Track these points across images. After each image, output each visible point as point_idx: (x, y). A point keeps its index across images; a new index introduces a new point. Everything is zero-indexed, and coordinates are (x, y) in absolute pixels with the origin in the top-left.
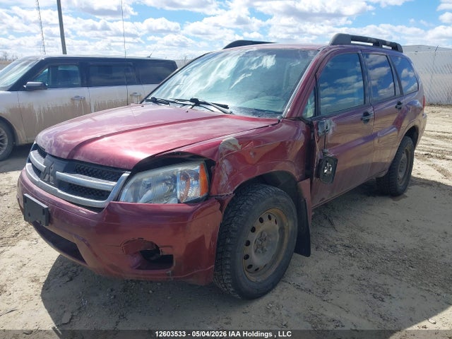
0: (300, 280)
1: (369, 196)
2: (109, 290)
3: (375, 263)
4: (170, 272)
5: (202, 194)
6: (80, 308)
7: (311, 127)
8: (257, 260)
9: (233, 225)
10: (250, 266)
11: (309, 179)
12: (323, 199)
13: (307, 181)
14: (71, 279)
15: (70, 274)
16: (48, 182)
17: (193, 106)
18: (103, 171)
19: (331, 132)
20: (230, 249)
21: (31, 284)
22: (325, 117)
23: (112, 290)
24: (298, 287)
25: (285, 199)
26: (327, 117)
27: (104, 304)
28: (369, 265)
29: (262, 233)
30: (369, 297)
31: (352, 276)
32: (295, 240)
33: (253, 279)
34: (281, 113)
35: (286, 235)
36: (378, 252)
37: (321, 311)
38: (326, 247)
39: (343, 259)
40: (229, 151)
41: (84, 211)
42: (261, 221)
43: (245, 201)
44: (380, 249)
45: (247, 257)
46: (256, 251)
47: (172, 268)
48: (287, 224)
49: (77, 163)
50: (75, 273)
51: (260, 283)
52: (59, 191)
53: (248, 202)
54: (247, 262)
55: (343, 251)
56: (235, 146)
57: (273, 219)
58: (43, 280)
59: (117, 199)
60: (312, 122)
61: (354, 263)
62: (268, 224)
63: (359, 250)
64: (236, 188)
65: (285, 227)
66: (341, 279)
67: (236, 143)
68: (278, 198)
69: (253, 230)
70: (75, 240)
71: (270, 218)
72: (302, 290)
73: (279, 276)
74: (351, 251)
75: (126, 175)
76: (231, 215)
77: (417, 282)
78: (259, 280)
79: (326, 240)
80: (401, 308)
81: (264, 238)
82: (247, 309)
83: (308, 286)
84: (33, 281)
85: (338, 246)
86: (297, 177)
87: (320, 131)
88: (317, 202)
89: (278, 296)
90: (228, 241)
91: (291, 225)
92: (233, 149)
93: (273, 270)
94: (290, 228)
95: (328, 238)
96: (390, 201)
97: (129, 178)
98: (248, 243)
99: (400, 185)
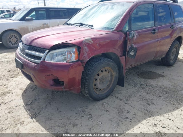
0: (118, 95)
1: (157, 66)
2: (46, 94)
3: (151, 91)
4: (63, 87)
5: (76, 59)
6: (35, 100)
7: (126, 34)
8: (100, 86)
9: (89, 72)
10: (97, 88)
11: (124, 56)
12: (132, 65)
13: (124, 57)
14: (34, 90)
15: (34, 88)
16: (23, 54)
17: (80, 26)
18: (40, 50)
19: (136, 37)
20: (88, 81)
21: (20, 90)
22: (133, 31)
23: (47, 94)
24: (117, 98)
25: (112, 63)
26: (134, 31)
27: (44, 99)
28: (149, 92)
29: (103, 76)
30: (144, 103)
31: (140, 95)
32: (117, 80)
33: (98, 93)
34: (113, 28)
35: (113, 78)
36: (154, 87)
37: (124, 107)
38: (133, 84)
39: (138, 89)
40: (88, 43)
41: (33, 64)
42: (102, 71)
43: (95, 63)
44: (155, 86)
45: (96, 85)
46: (100, 83)
47: (64, 86)
48: (114, 74)
49: (32, 47)
50: (36, 88)
51: (101, 95)
52: (26, 57)
53: (96, 64)
54: (96, 87)
55: (139, 86)
56: (90, 41)
57: (108, 71)
58: (24, 89)
59: (44, 60)
60: (127, 33)
61: (143, 91)
62: (105, 73)
63: (146, 86)
64: (90, 58)
65: (113, 75)
66: (135, 96)
67: (91, 40)
68: (109, 63)
69: (98, 75)
70: (30, 75)
71: (106, 71)
72: (118, 99)
73: (109, 93)
74: (143, 86)
75: (47, 51)
76: (89, 68)
77: (166, 99)
78: (101, 94)
79: (134, 82)
80: (156, 108)
81: (103, 78)
82: (95, 104)
83: (121, 98)
84: (21, 90)
85: (138, 84)
86: (119, 55)
87: (130, 36)
88: (128, 66)
89: (108, 100)
90: (87, 78)
91: (115, 74)
92: (89, 42)
93: (107, 91)
94: (115, 75)
95: (135, 81)
96: (166, 68)
97: (48, 52)
98: (96, 80)
99: (171, 62)
